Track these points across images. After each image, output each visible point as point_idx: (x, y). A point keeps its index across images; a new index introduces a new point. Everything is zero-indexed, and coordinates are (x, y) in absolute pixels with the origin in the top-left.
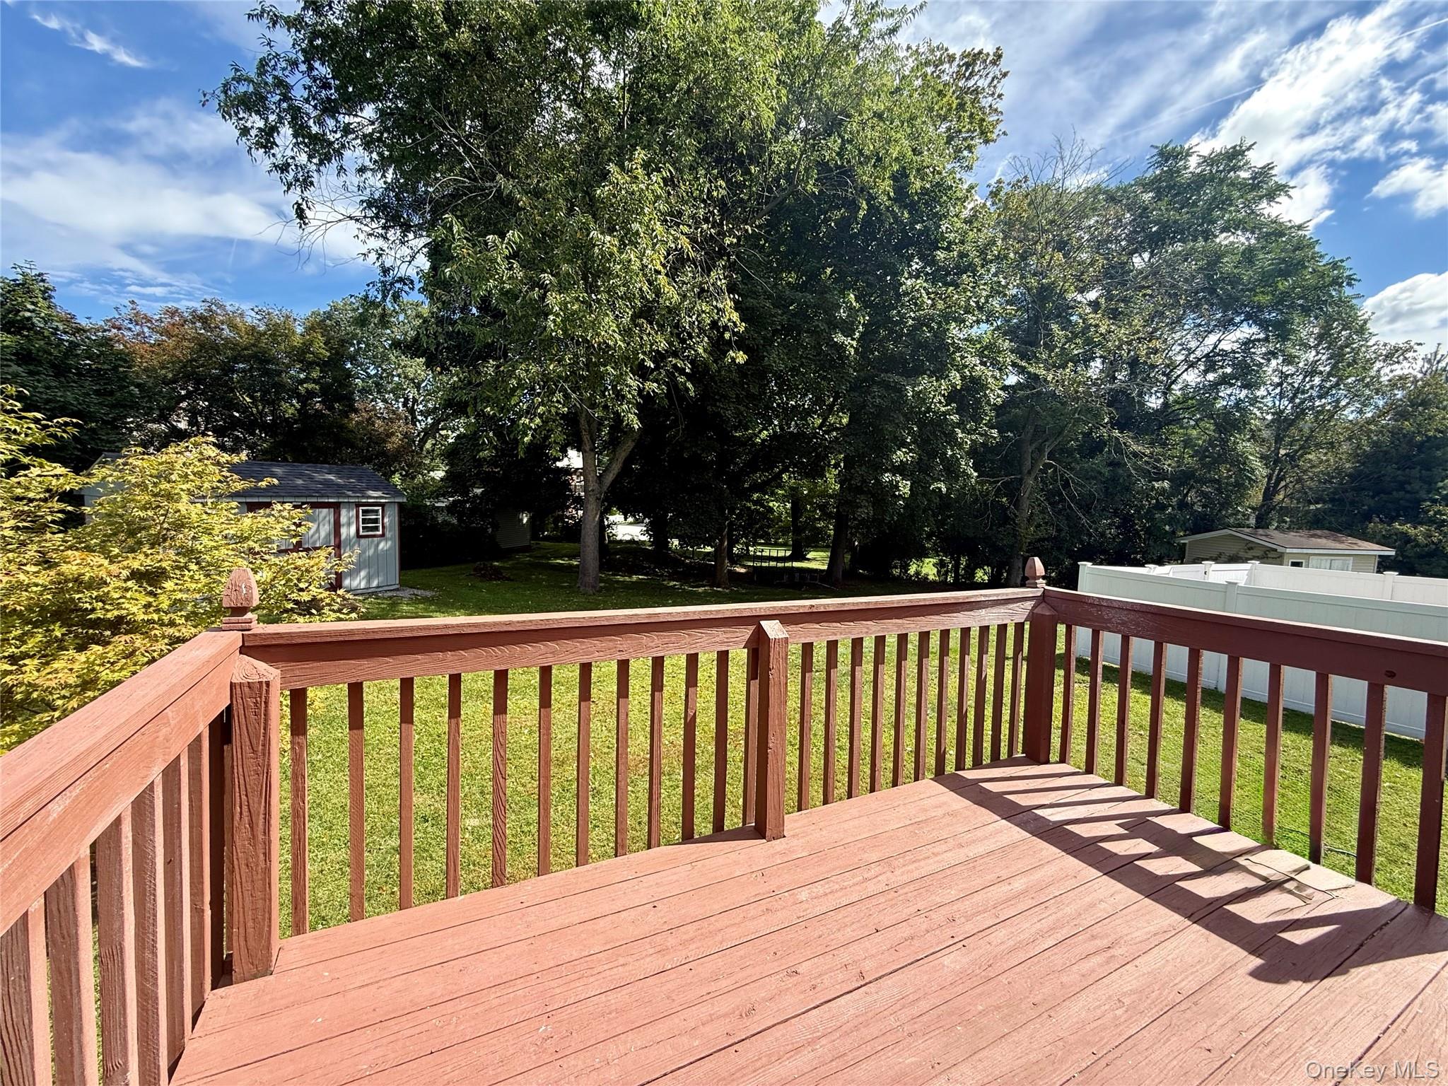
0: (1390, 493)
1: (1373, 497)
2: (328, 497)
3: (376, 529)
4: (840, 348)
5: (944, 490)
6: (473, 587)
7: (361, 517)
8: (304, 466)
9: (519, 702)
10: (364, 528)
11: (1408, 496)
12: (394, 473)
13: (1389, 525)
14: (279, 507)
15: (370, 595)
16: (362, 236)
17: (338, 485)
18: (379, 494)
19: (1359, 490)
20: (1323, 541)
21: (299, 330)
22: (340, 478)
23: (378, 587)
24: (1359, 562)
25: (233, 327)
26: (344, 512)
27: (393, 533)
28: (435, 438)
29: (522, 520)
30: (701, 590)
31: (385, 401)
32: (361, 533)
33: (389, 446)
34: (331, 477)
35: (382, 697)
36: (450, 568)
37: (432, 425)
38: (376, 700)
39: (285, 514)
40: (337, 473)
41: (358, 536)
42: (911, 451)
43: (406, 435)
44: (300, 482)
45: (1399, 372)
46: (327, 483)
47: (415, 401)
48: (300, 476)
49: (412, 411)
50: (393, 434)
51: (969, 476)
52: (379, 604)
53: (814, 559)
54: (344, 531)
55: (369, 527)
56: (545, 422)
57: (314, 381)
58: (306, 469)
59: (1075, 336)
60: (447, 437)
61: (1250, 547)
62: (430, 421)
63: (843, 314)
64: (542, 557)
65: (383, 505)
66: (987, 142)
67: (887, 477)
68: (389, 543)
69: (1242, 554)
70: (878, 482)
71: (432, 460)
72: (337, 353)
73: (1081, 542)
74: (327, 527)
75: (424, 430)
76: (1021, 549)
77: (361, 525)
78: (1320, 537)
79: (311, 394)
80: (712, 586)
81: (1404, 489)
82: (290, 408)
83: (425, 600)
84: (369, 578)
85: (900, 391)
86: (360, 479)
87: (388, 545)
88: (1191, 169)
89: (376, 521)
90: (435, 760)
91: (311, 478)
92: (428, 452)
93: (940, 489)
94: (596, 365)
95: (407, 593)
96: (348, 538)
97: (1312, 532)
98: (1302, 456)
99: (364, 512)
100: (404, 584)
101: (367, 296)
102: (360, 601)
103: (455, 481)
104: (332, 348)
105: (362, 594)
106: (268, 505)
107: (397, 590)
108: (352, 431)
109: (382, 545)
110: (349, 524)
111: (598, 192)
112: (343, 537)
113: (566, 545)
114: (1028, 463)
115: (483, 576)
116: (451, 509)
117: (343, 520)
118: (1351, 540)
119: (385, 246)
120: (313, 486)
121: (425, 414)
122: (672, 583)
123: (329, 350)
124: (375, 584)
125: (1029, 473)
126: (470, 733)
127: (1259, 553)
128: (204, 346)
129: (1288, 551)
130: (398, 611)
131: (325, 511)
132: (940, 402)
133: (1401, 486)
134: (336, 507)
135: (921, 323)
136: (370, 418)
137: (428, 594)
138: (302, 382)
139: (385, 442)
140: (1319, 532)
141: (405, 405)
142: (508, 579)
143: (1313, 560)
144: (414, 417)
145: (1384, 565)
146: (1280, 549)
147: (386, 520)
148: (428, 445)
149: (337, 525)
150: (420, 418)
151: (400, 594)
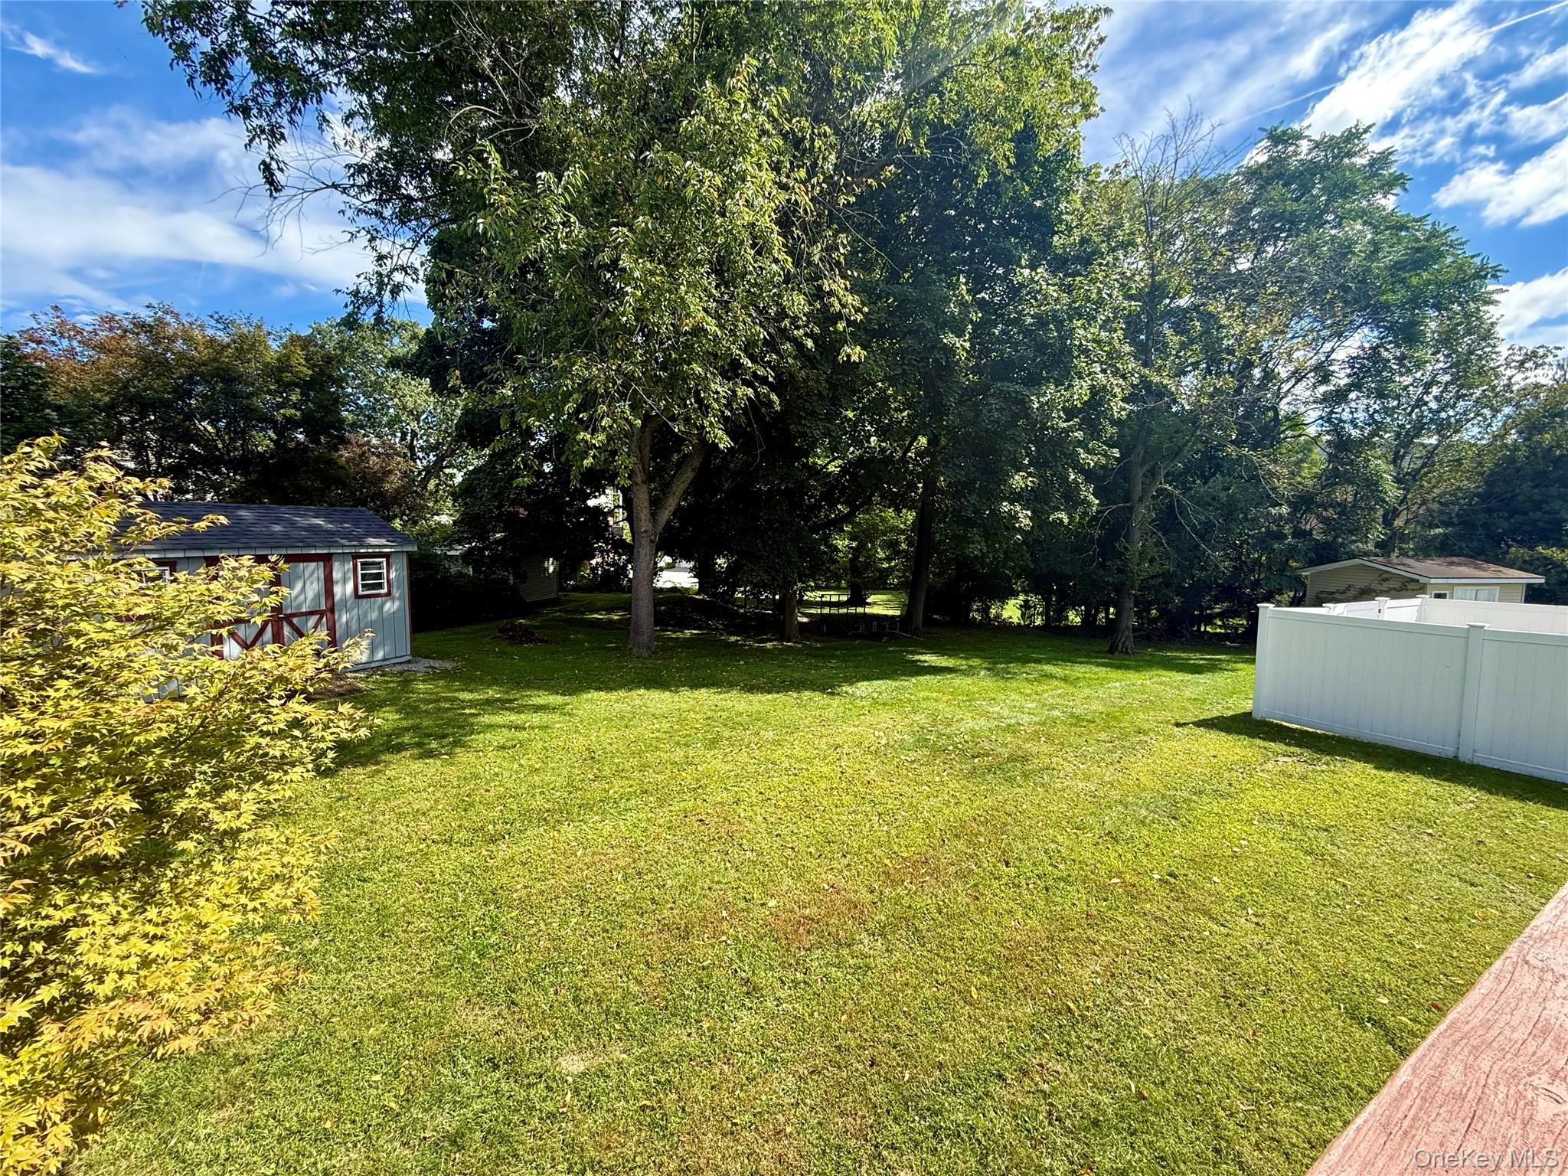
0: (1526, 514)
1: (1507, 519)
2: (315, 547)
3: (380, 586)
4: (950, 350)
5: (1066, 521)
6: (502, 653)
7: (360, 572)
8: (283, 509)
9: (600, 826)
10: (364, 586)
11: (1546, 516)
12: (395, 517)
13: (1532, 548)
14: (232, 563)
15: (375, 670)
16: (350, 213)
17: (328, 531)
18: (383, 541)
19: (1490, 511)
20: (1465, 570)
21: (274, 345)
22: (331, 522)
23: (384, 660)
24: (1506, 593)
25: (188, 339)
26: (336, 565)
27: (401, 592)
28: (438, 477)
29: (547, 569)
30: (769, 645)
31: (379, 436)
32: (360, 592)
33: (387, 486)
34: (319, 521)
35: (402, 828)
36: (468, 629)
37: (435, 462)
38: (395, 834)
39: (243, 573)
40: (327, 517)
41: (357, 596)
42: (1030, 474)
43: (405, 475)
44: (277, 528)
45: (1532, 380)
46: (314, 530)
47: (414, 434)
48: (278, 521)
49: (411, 447)
50: (390, 472)
51: (1090, 504)
52: (387, 682)
53: (875, 603)
54: (338, 590)
55: (371, 585)
56: (610, 438)
57: (295, 406)
58: (285, 512)
59: (1192, 341)
60: (452, 476)
61: (1385, 577)
62: (432, 458)
63: (953, 308)
64: (575, 611)
65: (387, 556)
66: (1088, 117)
67: (1005, 507)
68: (397, 604)
69: (1375, 586)
70: (995, 513)
71: (436, 502)
72: (322, 372)
73: (1192, 577)
74: (315, 585)
75: (426, 468)
76: (1132, 587)
77: (360, 582)
78: (1459, 565)
79: (291, 423)
80: (781, 640)
81: (1540, 509)
82: (263, 441)
83: (445, 674)
84: (373, 649)
85: (1023, 404)
86: (356, 523)
87: (395, 606)
88: (1302, 157)
89: (379, 576)
90: (494, 939)
91: (293, 524)
92: (431, 493)
93: (1061, 520)
94: (675, 363)
95: (422, 665)
96: (344, 601)
97: (1449, 559)
98: (1426, 474)
99: (362, 564)
100: (417, 653)
101: (358, 292)
102: (362, 679)
103: (471, 524)
104: (315, 366)
105: (364, 670)
106: (213, 561)
107: (408, 662)
108: (343, 468)
109: (388, 606)
110: (345, 581)
111: (684, 123)
112: (337, 598)
113: (601, 596)
114: (1139, 489)
115: (512, 638)
116: (466, 558)
117: (337, 575)
118: (1492, 567)
119: (380, 227)
120: (295, 533)
121: (428, 449)
122: (733, 639)
123: (312, 367)
124: (380, 655)
125: (1141, 500)
126: (538, 885)
127: (1397, 585)
128: (150, 363)
129: (1433, 581)
130: (412, 692)
131: (313, 565)
132: (1060, 417)
133: (1537, 506)
134: (327, 560)
135: (1041, 321)
136: (364, 453)
137: (448, 665)
138: (279, 406)
139: (382, 480)
140: (1455, 559)
141: (403, 438)
142: (542, 641)
143: (1458, 591)
144: (413, 454)
145: (1534, 595)
146: (1422, 580)
147: (393, 575)
148: (431, 485)
149: (329, 582)
150: (421, 455)
151: (413, 667)
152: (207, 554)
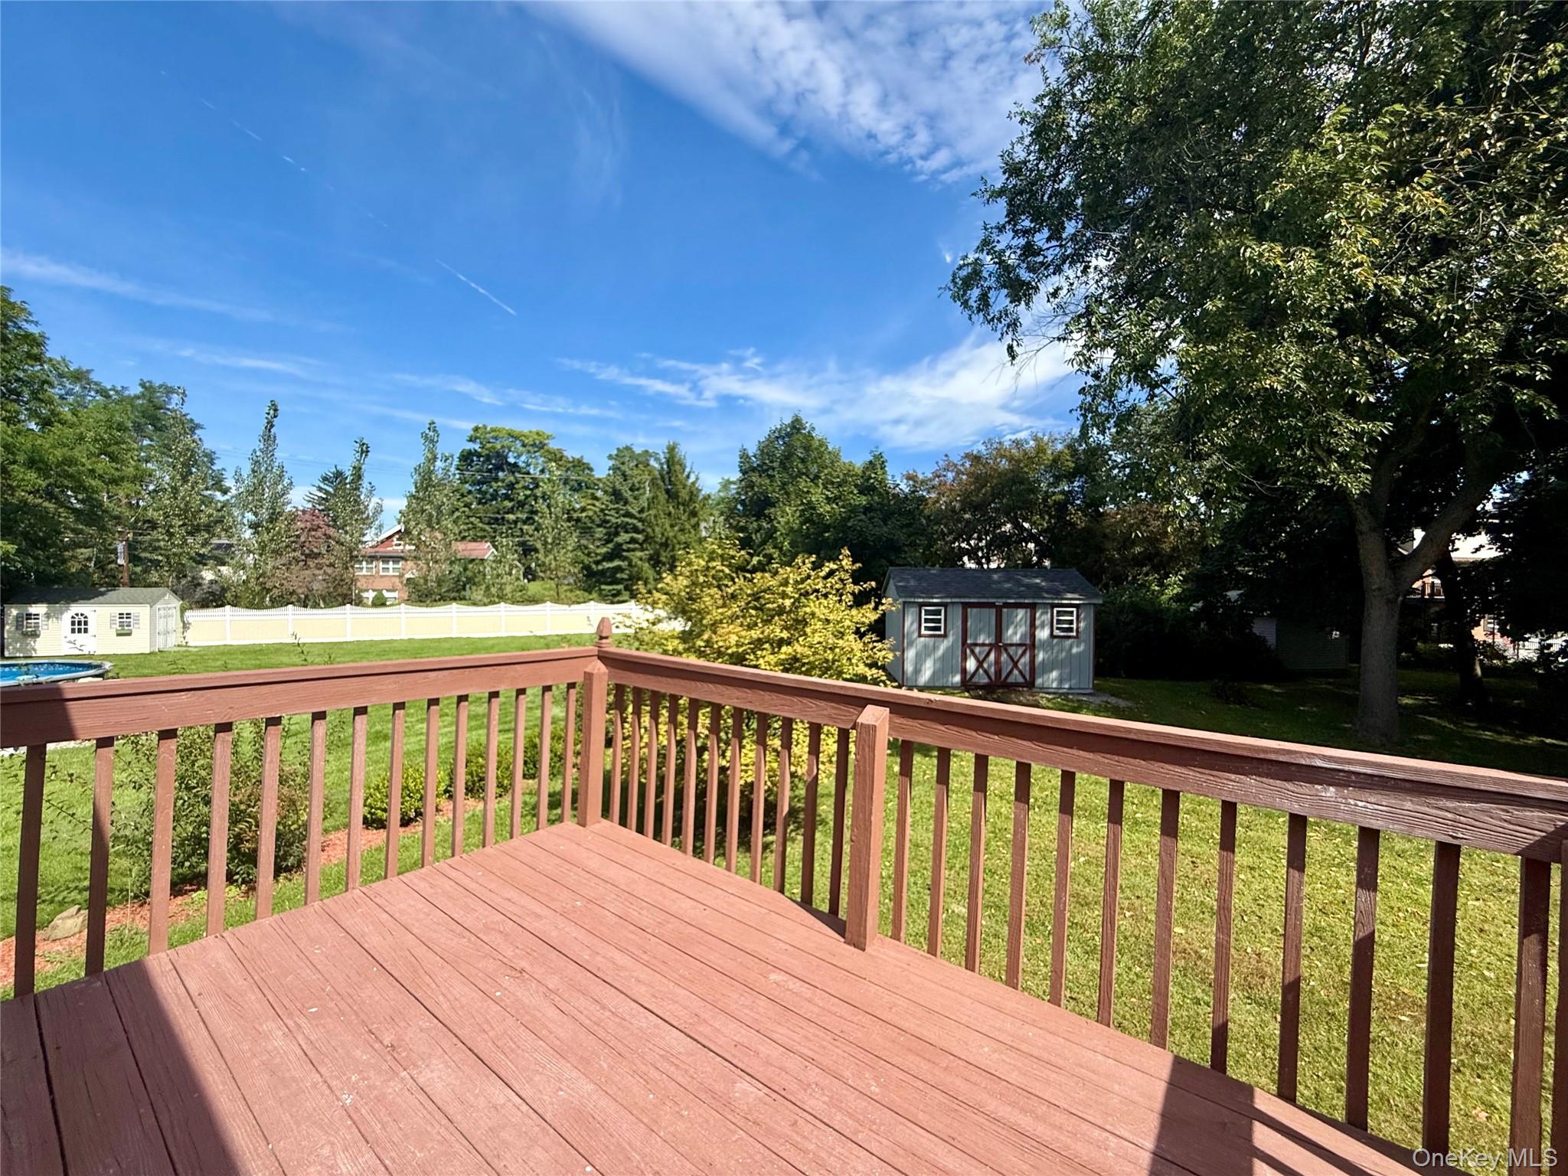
2: (1025, 598)
3: (1070, 630)
7: (1055, 618)
10: (1058, 629)
15: (1063, 693)
17: (1038, 587)
18: (1077, 596)
22: (1045, 581)
23: (1070, 689)
26: (1039, 613)
27: (1087, 635)
32: (1055, 634)
33: (1164, 546)
34: (1038, 581)
40: (1044, 577)
41: (1052, 637)
44: (1008, 585)
48: (1011, 580)
50: (1169, 533)
54: (1038, 632)
55: (1063, 628)
68: (1082, 647)
74: (1023, 627)
77: (1055, 626)
84: (1061, 679)
86: (1062, 581)
89: (1070, 622)
91: (1019, 582)
95: (1100, 699)
96: (1043, 640)
99: (1058, 612)
100: (1098, 690)
107: (1091, 694)
109: (1076, 646)
110: (1044, 625)
112: (1038, 638)
117: (1038, 621)
124: (1067, 685)
131: (1023, 612)
134: (1033, 607)
139: (1159, 541)
147: (1082, 625)
149: (1033, 626)
151: (1091, 699)
152: (963, 600)
